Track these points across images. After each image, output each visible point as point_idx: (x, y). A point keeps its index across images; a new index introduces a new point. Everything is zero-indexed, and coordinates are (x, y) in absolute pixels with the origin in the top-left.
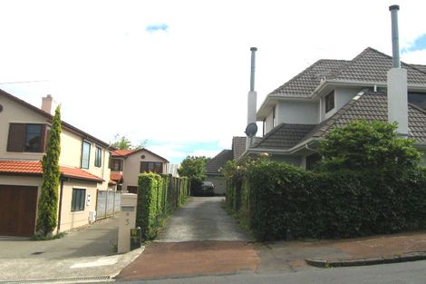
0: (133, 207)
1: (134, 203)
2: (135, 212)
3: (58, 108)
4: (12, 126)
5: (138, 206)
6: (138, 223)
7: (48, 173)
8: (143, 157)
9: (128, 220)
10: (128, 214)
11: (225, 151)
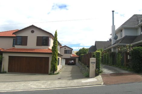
0: (95, 62)
1: (95, 61)
2: (95, 64)
3: (56, 31)
4: (38, 37)
5: (96, 62)
6: (97, 67)
7: (54, 53)
8: (65, 48)
9: (93, 67)
10: (93, 65)
11: (92, 46)
